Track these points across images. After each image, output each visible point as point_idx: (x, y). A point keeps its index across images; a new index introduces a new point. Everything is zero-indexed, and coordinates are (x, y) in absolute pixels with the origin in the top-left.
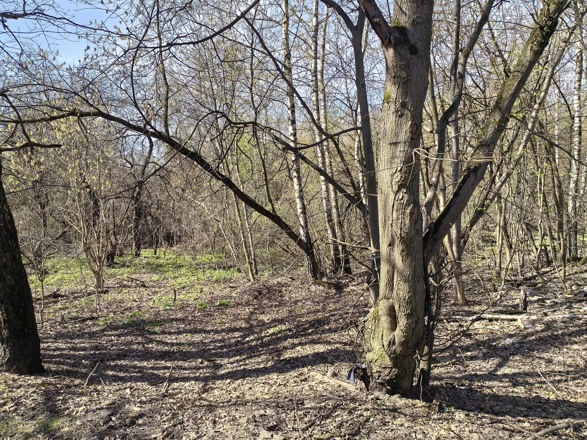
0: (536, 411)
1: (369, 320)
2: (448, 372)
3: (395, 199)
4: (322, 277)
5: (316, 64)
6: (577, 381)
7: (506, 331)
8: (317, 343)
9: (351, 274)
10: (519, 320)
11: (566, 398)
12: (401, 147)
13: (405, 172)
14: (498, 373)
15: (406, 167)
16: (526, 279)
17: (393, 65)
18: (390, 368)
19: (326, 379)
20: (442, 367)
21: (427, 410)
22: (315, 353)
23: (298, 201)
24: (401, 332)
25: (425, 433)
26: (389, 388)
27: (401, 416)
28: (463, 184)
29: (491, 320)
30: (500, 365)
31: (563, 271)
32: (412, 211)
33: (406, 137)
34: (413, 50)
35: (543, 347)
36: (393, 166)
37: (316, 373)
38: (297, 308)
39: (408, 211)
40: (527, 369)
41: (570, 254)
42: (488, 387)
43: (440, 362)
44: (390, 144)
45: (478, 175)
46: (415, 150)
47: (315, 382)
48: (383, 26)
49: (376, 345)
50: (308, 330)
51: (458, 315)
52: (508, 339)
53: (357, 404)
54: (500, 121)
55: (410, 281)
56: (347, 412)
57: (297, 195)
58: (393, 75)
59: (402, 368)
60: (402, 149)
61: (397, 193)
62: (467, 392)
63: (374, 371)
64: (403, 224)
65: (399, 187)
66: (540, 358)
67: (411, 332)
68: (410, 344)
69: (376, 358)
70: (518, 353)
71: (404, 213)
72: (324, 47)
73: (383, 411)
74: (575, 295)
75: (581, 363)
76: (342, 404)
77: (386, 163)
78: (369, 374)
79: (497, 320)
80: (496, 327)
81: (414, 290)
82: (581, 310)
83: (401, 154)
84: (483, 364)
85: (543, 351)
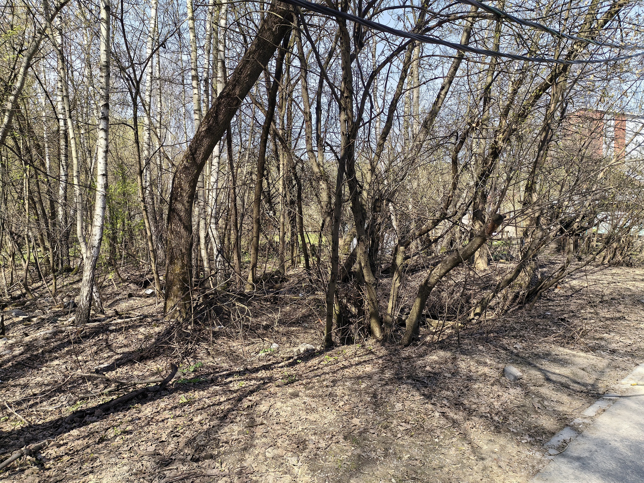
11: (34, 422)
16: (14, 298)
31: (54, 284)
35: (20, 372)
41: (62, 265)
66: (15, 386)
74: (65, 308)
75: (60, 378)
82: (65, 323)
85: (20, 377)
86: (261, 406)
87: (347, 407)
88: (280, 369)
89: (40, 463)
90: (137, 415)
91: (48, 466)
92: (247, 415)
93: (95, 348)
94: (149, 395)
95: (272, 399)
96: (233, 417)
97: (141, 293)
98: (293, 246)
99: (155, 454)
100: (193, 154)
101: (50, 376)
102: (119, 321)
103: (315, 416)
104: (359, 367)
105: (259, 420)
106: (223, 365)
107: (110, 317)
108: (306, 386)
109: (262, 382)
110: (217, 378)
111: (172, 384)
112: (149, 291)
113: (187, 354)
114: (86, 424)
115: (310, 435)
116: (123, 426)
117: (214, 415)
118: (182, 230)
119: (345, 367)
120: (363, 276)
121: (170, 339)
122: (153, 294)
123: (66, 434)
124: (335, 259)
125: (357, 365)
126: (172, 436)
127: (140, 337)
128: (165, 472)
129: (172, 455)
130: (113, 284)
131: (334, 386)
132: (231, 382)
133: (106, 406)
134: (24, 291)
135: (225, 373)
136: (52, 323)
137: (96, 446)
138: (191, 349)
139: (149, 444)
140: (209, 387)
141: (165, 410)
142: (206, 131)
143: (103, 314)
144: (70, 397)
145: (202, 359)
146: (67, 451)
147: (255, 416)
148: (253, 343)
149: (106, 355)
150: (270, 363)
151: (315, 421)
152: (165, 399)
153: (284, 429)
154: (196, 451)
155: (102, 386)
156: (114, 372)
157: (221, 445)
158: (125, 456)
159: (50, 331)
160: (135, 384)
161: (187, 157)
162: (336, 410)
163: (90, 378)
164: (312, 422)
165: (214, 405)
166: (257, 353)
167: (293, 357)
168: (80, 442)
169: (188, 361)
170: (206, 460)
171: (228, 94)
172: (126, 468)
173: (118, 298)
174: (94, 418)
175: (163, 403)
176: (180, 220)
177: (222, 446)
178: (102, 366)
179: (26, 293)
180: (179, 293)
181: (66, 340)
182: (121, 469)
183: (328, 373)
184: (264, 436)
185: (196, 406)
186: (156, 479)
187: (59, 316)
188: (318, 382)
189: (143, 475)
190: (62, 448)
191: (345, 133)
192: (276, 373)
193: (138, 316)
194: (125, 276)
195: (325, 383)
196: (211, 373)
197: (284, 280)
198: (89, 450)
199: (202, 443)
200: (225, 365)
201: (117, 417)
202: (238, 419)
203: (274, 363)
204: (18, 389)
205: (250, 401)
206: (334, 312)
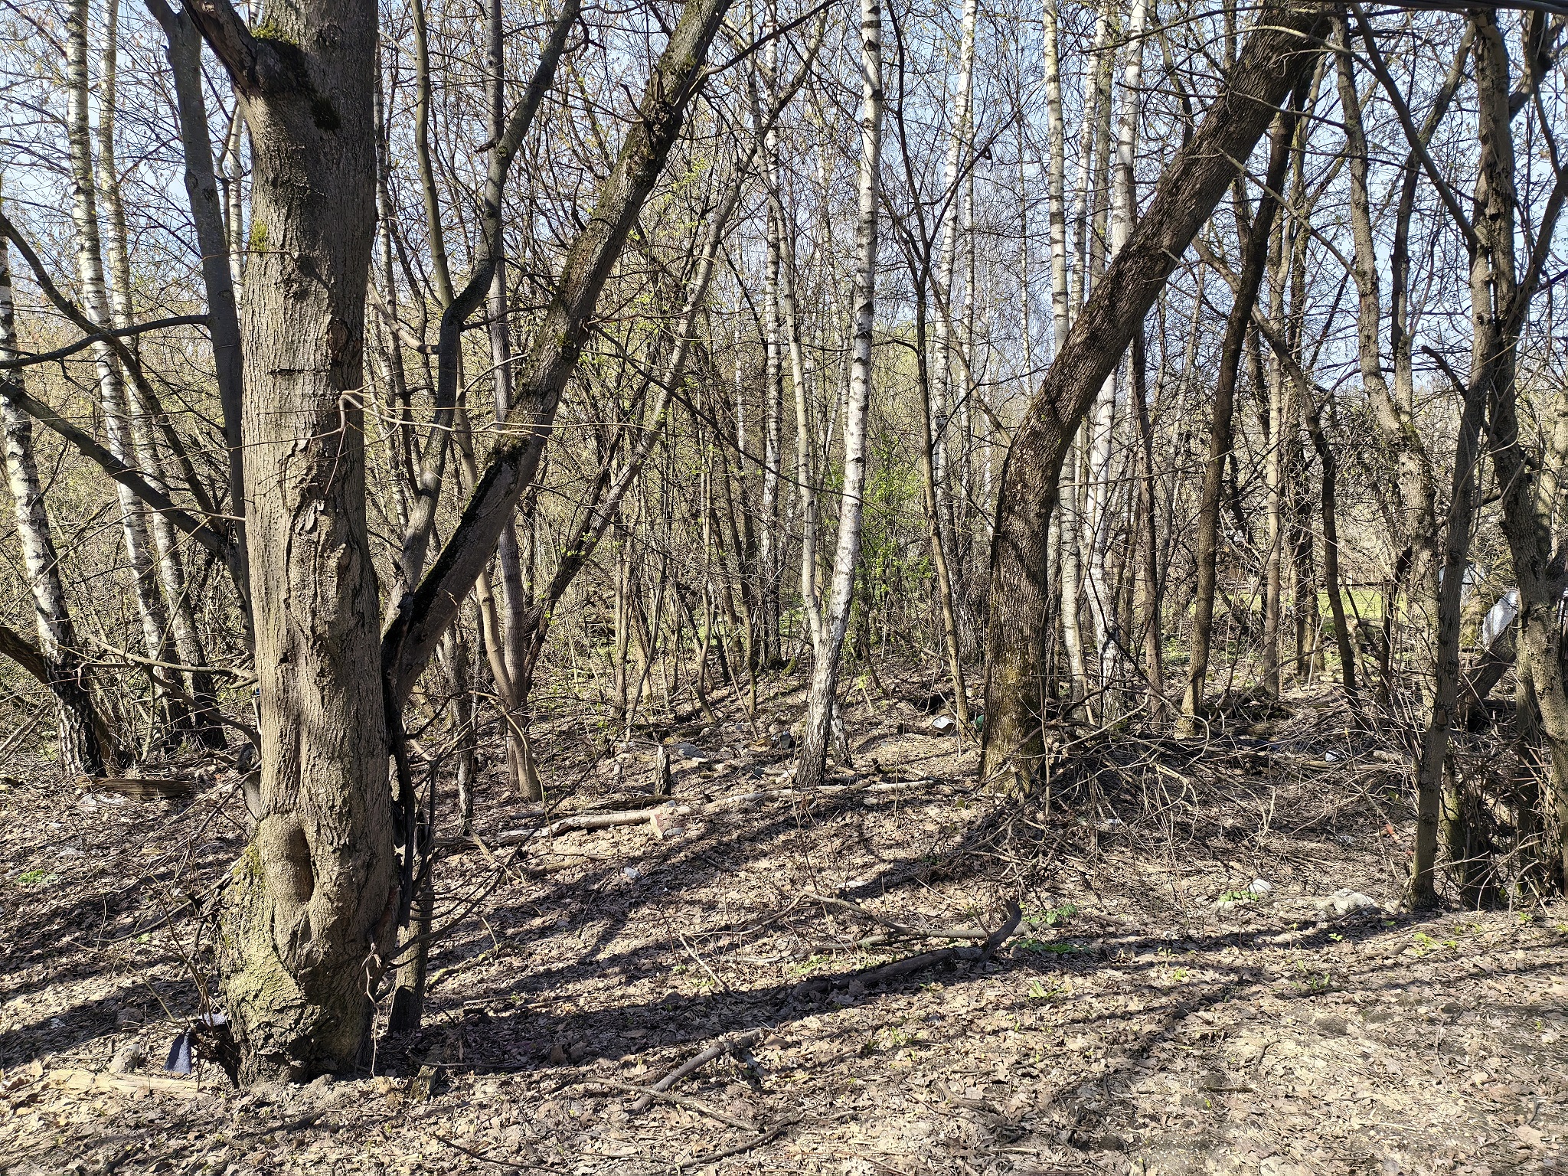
0: (664, 1030)
1: (236, 880)
2: (481, 981)
3: (292, 529)
4: (124, 767)
5: (82, 104)
6: (760, 942)
7: (624, 850)
8: (84, 976)
9: (225, 746)
10: (653, 821)
11: (734, 984)
12: (304, 385)
13: (321, 455)
14: (601, 957)
15: (324, 440)
16: (680, 719)
17: (268, 148)
18: (297, 1006)
19: (104, 1082)
20: (465, 970)
21: (400, 1097)
22: (73, 1009)
23: (25, 531)
24: (324, 900)
25: (382, 1164)
26: (297, 1063)
27: (323, 1135)
28: (486, 490)
29: (592, 829)
30: (606, 938)
31: (751, 694)
32: (345, 562)
33: (318, 357)
34: (326, 117)
35: (700, 875)
36: (285, 437)
37: (70, 1072)
38: (24, 876)
39: (332, 563)
40: (660, 934)
41: (766, 653)
42: (569, 998)
43: (463, 958)
44: (273, 373)
45: (521, 468)
46: (346, 395)
47: (64, 1100)
48: (229, 29)
49: (256, 951)
50: (58, 939)
51: (516, 827)
52: (627, 870)
53: (191, 1136)
54: (567, 335)
55: (347, 755)
56: (153, 1168)
57: (22, 512)
58: (271, 176)
59: (332, 1000)
60: (309, 390)
61: (298, 512)
62: (517, 1023)
63: (252, 1026)
64: (319, 599)
65: (303, 496)
66: (692, 903)
67: (355, 894)
68: (354, 930)
69: (255, 986)
70: (647, 898)
71: (320, 569)
72: (111, 57)
73: (268, 1137)
74: (773, 746)
75: (773, 898)
76: (142, 1149)
77: (263, 426)
78: (237, 1038)
79: (604, 827)
80: (601, 846)
81: (359, 780)
82: (778, 780)
83: (305, 405)
84: (570, 942)
85: (699, 886)
86: (1240, 1042)
87: (1497, 1091)
88: (1280, 952)
89: (753, 1076)
90: (935, 1007)
91: (768, 1085)
92: (1202, 1057)
93: (837, 842)
94: (960, 966)
95: (1268, 1027)
96: (1163, 1056)
97: (924, 725)
98: (1301, 623)
99: (983, 1108)
100: (1052, 402)
101: (755, 892)
102: (884, 786)
103: (1399, 1097)
104: (1528, 979)
105: (1236, 1078)
106: (1124, 918)
107: (865, 777)
108: (1363, 1007)
109: (1233, 977)
110: (1113, 950)
111: (1008, 949)
112: (943, 722)
113: (1035, 879)
114: (832, 1008)
115: (1387, 1149)
116: (910, 1028)
117: (1115, 1041)
118: (1025, 584)
119: (1481, 974)
120: (1539, 718)
121: (997, 841)
122: (950, 729)
123: (797, 1024)
124: (1445, 667)
125: (1520, 971)
126: (1019, 1072)
127: (930, 827)
128: (1011, 1157)
129: (1023, 1119)
130: (864, 701)
131: (1453, 1022)
132: (1151, 965)
133: (869, 975)
134: (698, 705)
135: (1132, 939)
136: (752, 777)
137: (858, 1060)
138: (1046, 869)
139: (970, 1081)
140: (1095, 969)
141: (997, 1008)
142: (1084, 343)
143: (851, 766)
144: (796, 943)
145: (1072, 896)
146: (802, 1061)
147: (1224, 1065)
148: (1200, 872)
149: (859, 861)
150: (1250, 928)
151: (1400, 1113)
152: (996, 980)
153: (1310, 1116)
154: (1079, 1122)
155: (855, 928)
156: (877, 901)
157: (1141, 1121)
158: (921, 1098)
159: (751, 795)
160: (925, 936)
161: (1038, 409)
162: (1464, 1092)
163: (832, 909)
164: (1390, 1114)
165: (1112, 1016)
166: (1213, 898)
167: (1314, 924)
168: (824, 1045)
169: (1039, 898)
170: (1106, 1152)
171: (1142, 247)
172: (924, 1126)
173: (875, 732)
174: (849, 999)
175: (993, 990)
176: (1020, 558)
177: (1145, 1125)
178: (852, 884)
179: (700, 710)
180: (1015, 732)
181: (781, 818)
182: (914, 1125)
183: (1430, 984)
184: (1253, 1123)
185: (1069, 1011)
186: (993, 1168)
187: (764, 764)
188: (1401, 1003)
189: (962, 1152)
190: (792, 1052)
191: (1486, 317)
192: (1271, 960)
193: (922, 779)
194: (889, 682)
195: (1422, 1010)
196: (1098, 936)
197: (1280, 712)
198: (843, 1067)
199: (1094, 1105)
200: (1129, 919)
201: (895, 1006)
202: (1179, 1064)
203: (1260, 932)
204: (697, 911)
205: (1209, 1023)
206: (1441, 814)
